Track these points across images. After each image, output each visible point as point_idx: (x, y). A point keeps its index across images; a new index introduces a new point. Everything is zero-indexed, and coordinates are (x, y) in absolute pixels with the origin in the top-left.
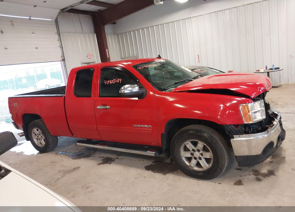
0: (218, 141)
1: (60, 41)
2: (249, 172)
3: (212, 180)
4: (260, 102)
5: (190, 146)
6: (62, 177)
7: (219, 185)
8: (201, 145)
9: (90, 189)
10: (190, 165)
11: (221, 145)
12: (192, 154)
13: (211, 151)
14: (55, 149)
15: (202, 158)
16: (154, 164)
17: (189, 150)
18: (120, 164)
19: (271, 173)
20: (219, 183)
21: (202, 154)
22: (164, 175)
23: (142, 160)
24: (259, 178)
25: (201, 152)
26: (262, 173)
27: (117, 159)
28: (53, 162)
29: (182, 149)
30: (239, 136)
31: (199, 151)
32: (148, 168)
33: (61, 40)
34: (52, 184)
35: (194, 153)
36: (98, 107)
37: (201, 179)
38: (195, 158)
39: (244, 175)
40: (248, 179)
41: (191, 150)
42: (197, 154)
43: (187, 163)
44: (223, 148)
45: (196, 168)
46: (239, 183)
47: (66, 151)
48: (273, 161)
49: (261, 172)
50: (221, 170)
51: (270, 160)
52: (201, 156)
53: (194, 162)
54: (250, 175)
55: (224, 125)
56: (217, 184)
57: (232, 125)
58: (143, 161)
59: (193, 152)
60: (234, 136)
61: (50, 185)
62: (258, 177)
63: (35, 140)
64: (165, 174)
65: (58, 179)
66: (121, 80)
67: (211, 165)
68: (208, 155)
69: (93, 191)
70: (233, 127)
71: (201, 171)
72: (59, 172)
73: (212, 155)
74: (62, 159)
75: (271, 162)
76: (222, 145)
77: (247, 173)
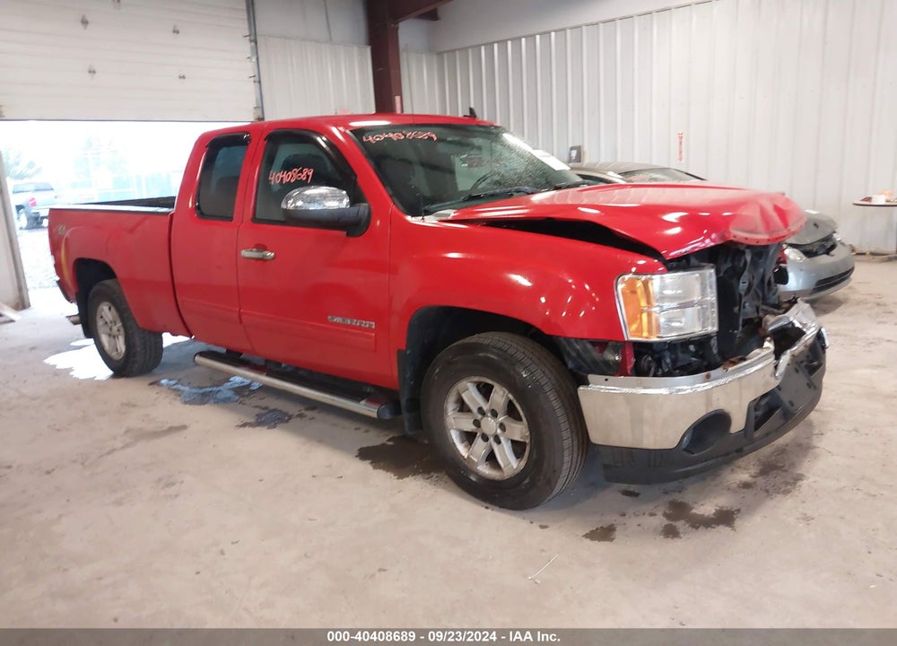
0: (547, 388)
1: (254, 60)
2: (656, 507)
3: (524, 514)
4: (697, 275)
5: (472, 395)
6: (123, 447)
7: (541, 530)
8: (500, 396)
9: (172, 490)
10: (468, 457)
11: (553, 402)
12: (477, 423)
13: (524, 419)
14: (156, 370)
15: (502, 439)
16: (390, 443)
17: (469, 411)
18: (298, 432)
19: (725, 518)
20: (544, 524)
21: (502, 426)
22: (398, 479)
23: (364, 428)
24: (675, 527)
25: (501, 419)
26: (695, 514)
27: (299, 419)
28: (127, 404)
29: (451, 407)
30: (606, 380)
31: (495, 414)
32: (364, 454)
33: (257, 59)
34: (86, 463)
35: (482, 419)
36: (245, 253)
37: (496, 505)
38: (485, 438)
39: (634, 513)
40: (639, 525)
41: (475, 410)
42: (490, 425)
43: (462, 449)
44: (559, 412)
45: (485, 470)
46: (604, 533)
47: (179, 380)
48: (755, 483)
49: (694, 511)
50: (550, 484)
51: (750, 478)
52: (499, 431)
53: (480, 447)
54: (652, 515)
55: (562, 339)
56: (535, 528)
57: (584, 341)
58: (367, 431)
59: (479, 417)
60: (591, 377)
61: (82, 464)
62: (674, 523)
63: (104, 339)
64: (401, 476)
65: (113, 451)
66: (311, 174)
67: (523, 463)
68: (519, 431)
69: (176, 496)
70: (589, 346)
71: (497, 478)
72: (126, 432)
73: (528, 434)
74: (155, 400)
75: (746, 485)
76: (556, 404)
77: (650, 507)
